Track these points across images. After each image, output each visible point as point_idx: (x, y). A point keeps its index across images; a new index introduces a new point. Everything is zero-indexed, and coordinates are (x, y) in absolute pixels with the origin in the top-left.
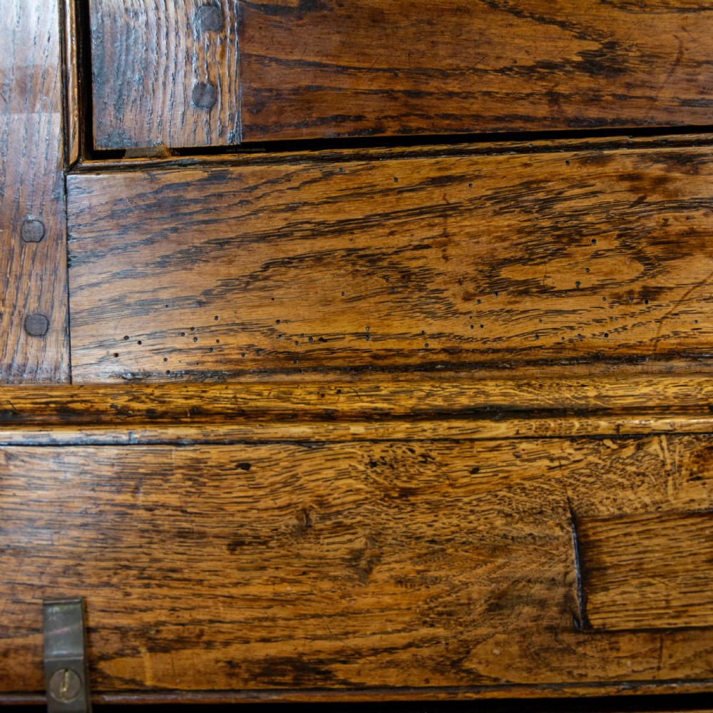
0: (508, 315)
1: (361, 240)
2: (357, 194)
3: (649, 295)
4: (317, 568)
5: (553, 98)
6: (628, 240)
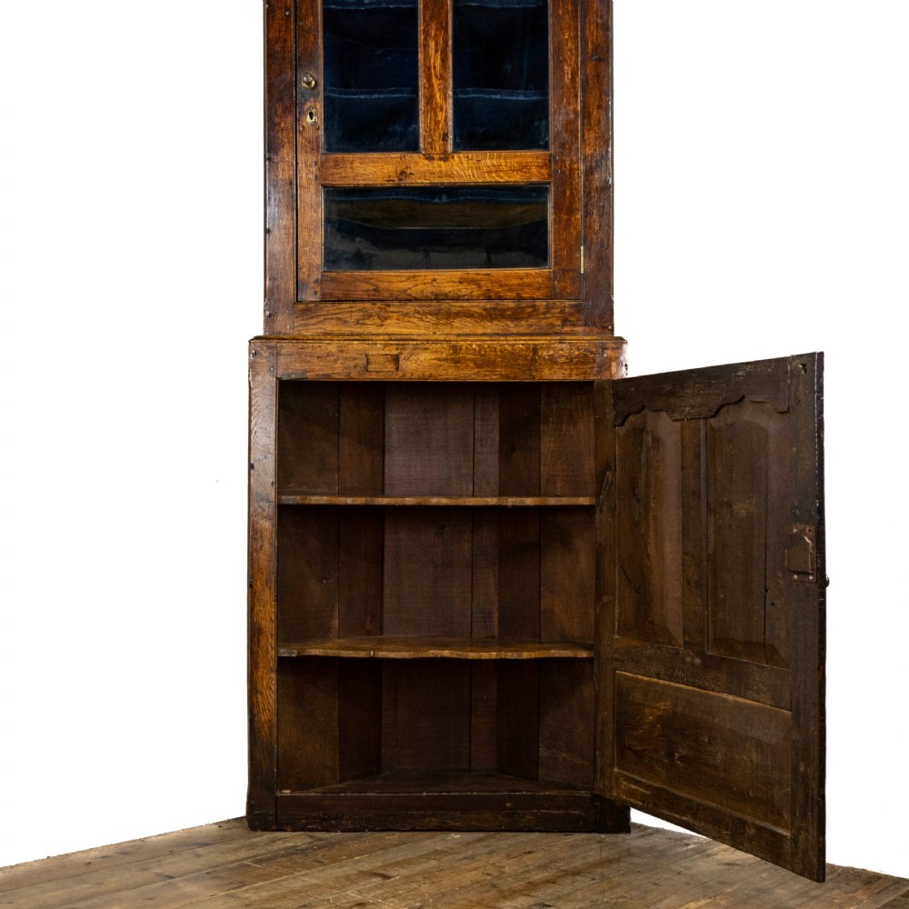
0: (360, 328)
2: (338, 309)
5: (368, 295)
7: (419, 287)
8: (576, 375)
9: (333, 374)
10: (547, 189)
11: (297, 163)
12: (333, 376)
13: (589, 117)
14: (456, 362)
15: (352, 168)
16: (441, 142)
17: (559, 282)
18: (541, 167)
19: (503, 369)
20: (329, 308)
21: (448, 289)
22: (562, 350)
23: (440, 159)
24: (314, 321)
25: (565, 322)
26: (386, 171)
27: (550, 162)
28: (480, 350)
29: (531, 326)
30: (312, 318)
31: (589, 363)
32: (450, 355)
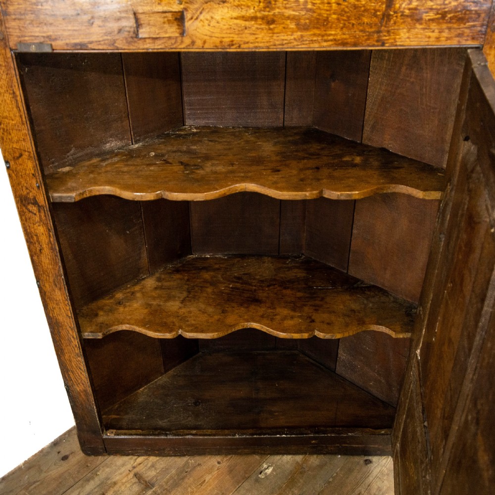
4: (81, 23)
8: (448, 39)
9: (91, 43)
12: (90, 46)
14: (270, 21)
19: (338, 31)
31: (469, 19)
32: (260, 11)
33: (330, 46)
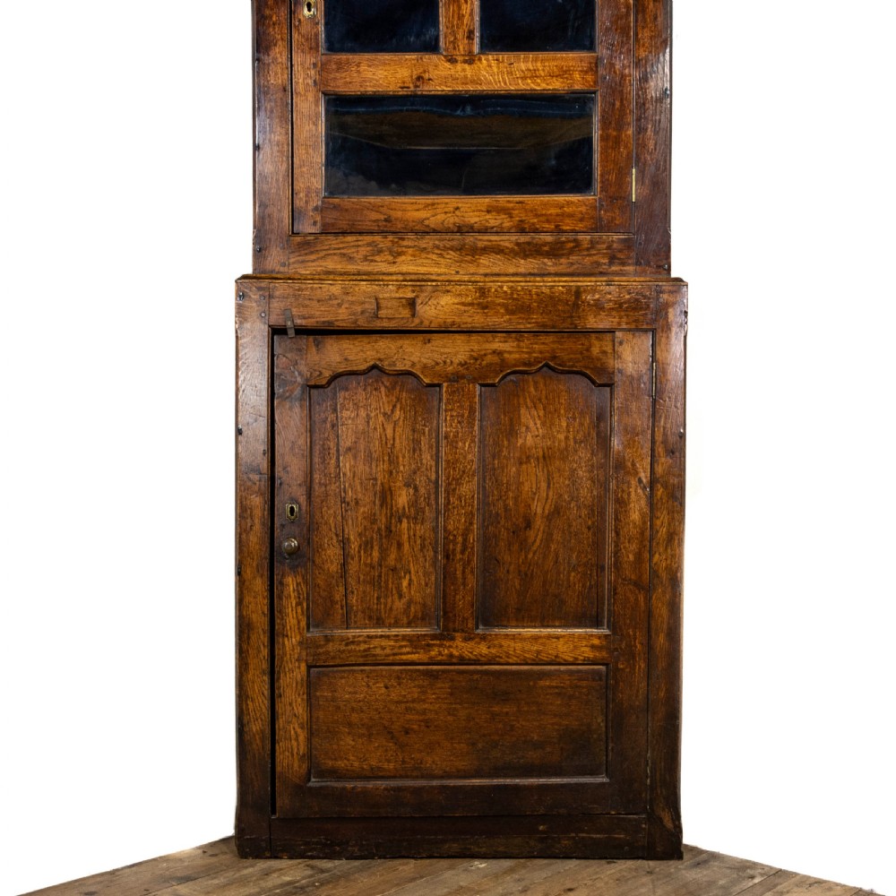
0: (369, 266)
1: (342, 251)
2: (342, 243)
3: (394, 263)
4: (332, 306)
5: (378, 226)
6: (391, 253)
7: (439, 217)
8: (626, 324)
9: (337, 321)
10: (593, 99)
11: (292, 65)
12: (336, 323)
13: (644, 11)
14: (484, 307)
15: (358, 72)
16: (466, 41)
17: (605, 211)
18: (586, 72)
19: (539, 316)
20: (333, 241)
21: (473, 219)
22: (610, 293)
23: (465, 62)
24: (313, 257)
25: (612, 259)
26: (399, 76)
27: (597, 67)
28: (512, 294)
29: (572, 264)
30: (312, 253)
31: (641, 309)
32: (476, 299)
33: (533, 328)
